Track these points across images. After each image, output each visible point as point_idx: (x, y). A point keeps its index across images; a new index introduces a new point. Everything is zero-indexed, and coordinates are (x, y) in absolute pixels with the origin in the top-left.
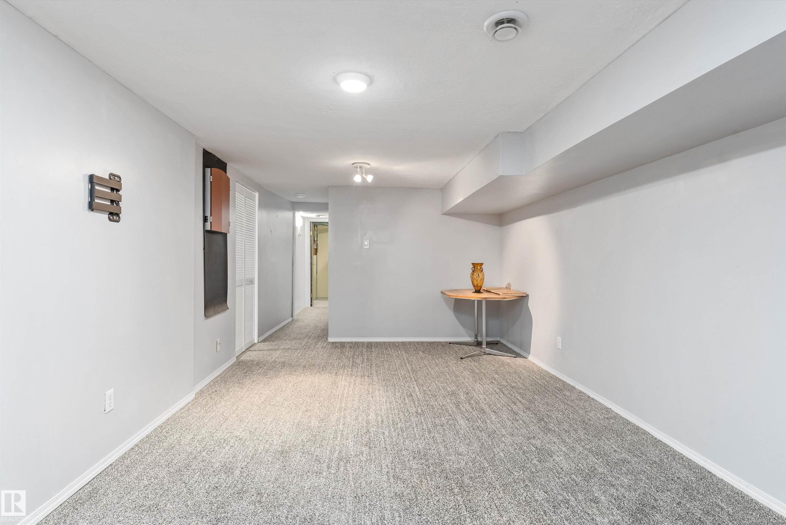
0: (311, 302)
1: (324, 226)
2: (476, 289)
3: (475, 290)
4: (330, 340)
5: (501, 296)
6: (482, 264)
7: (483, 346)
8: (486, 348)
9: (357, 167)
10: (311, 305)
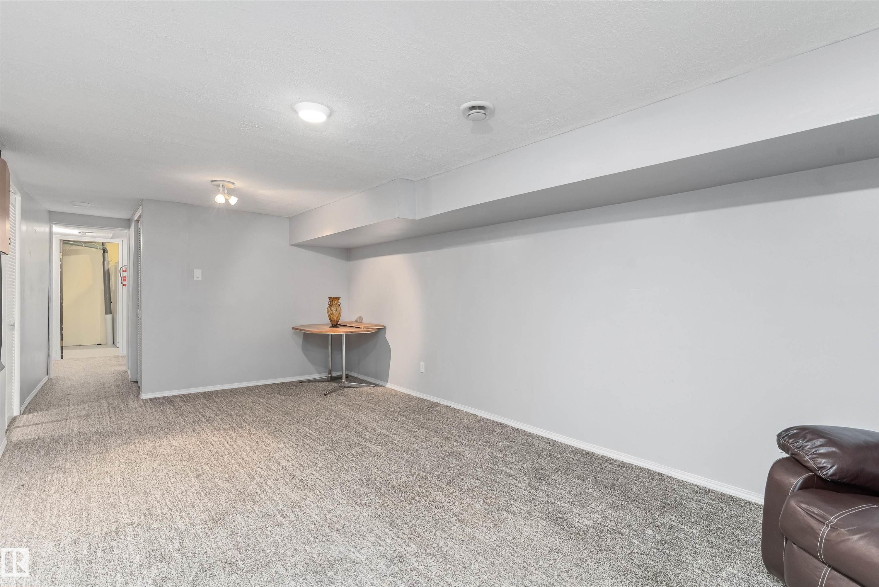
0: (62, 352)
1: (73, 246)
2: (333, 324)
3: (331, 325)
4: (145, 396)
5: (362, 330)
6: (338, 299)
7: (343, 380)
8: (346, 381)
9: (219, 186)
10: (62, 358)
